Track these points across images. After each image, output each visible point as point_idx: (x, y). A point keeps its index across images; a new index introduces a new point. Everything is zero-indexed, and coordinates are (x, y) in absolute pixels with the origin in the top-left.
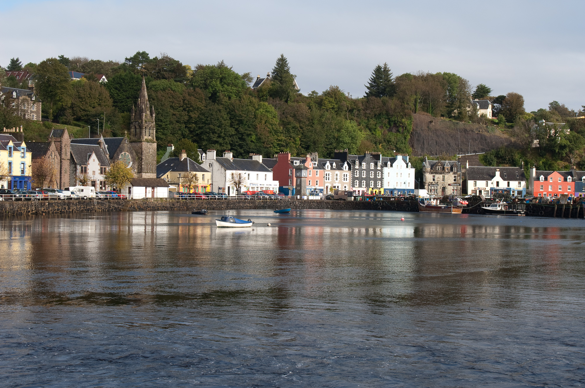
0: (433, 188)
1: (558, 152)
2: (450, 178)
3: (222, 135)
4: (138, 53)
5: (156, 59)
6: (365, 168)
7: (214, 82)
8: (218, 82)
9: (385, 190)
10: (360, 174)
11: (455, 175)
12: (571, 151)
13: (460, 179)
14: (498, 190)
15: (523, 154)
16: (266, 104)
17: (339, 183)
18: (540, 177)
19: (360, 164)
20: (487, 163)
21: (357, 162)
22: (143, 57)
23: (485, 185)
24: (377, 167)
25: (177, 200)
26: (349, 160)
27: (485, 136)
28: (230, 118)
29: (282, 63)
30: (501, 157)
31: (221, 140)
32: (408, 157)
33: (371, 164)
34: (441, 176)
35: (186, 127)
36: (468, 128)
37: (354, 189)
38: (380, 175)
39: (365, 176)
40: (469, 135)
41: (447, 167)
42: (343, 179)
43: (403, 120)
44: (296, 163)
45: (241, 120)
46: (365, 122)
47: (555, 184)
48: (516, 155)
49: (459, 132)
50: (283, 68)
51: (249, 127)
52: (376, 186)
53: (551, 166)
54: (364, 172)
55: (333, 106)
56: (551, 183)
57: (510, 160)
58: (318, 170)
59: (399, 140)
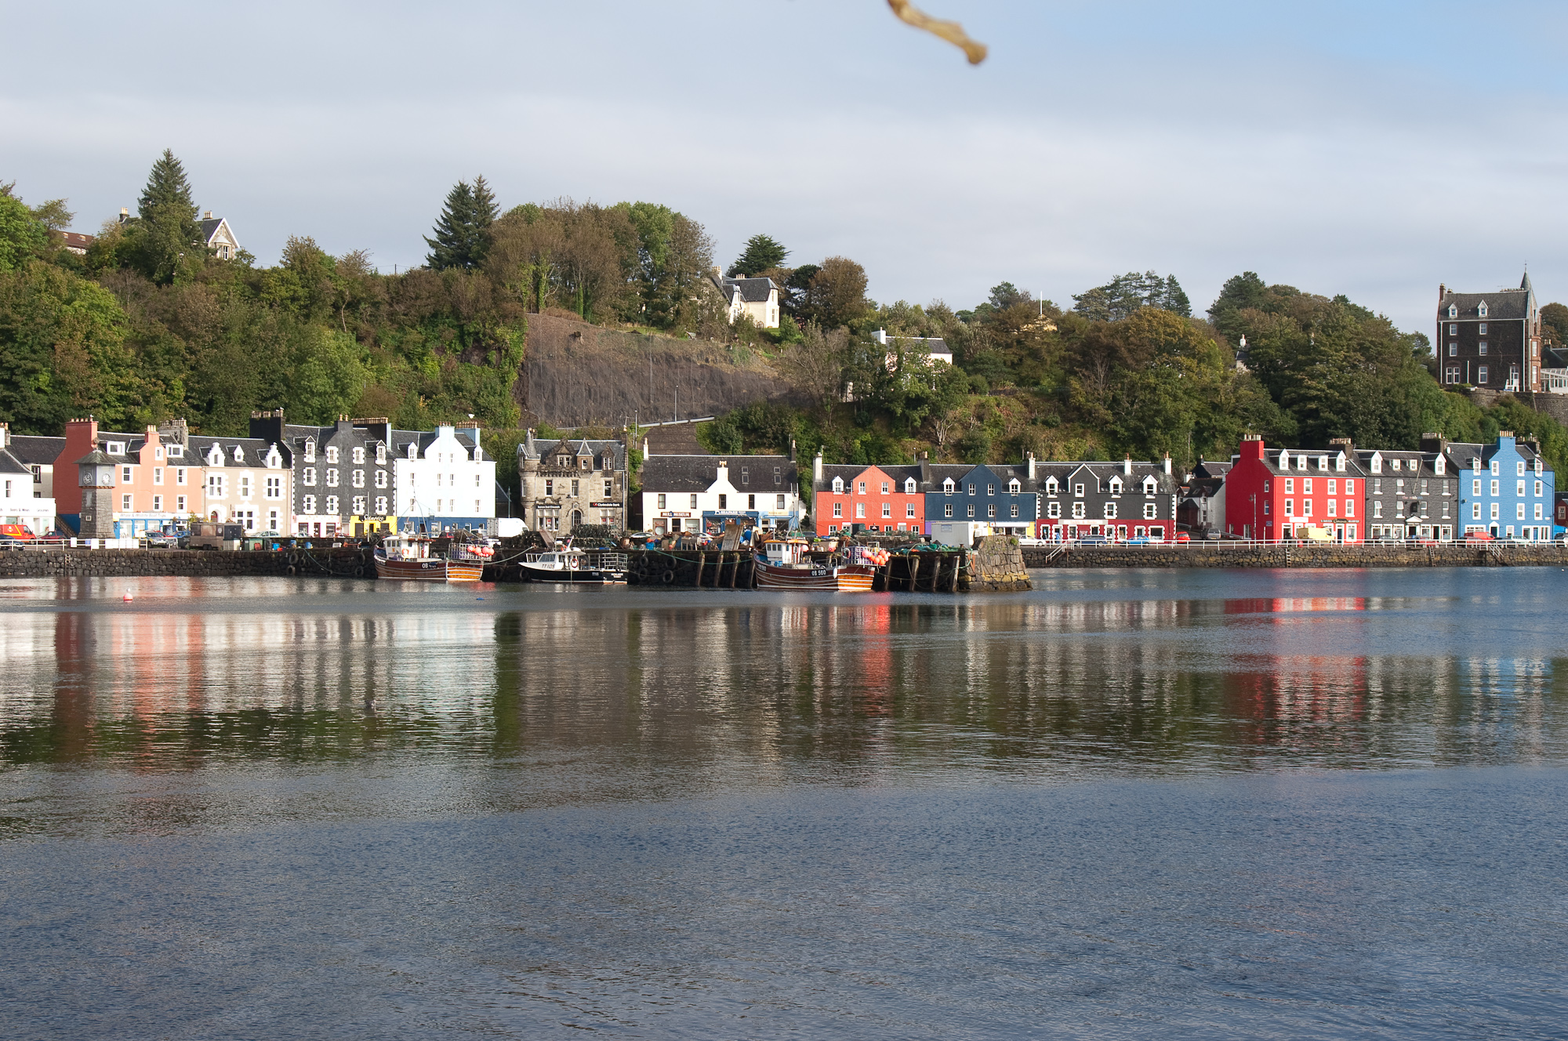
0: (546, 514)
1: (903, 413)
2: (594, 486)
6: (336, 461)
9: (401, 523)
10: (322, 476)
11: (608, 479)
12: (935, 410)
13: (621, 488)
14: (724, 517)
15: (814, 421)
16: (95, 285)
17: (251, 502)
18: (834, 482)
19: (321, 451)
20: (716, 445)
21: (311, 446)
23: (689, 505)
24: (375, 458)
26: (289, 439)
27: (721, 374)
29: (168, 175)
30: (755, 430)
32: (478, 431)
33: (355, 449)
34: (568, 482)
36: (677, 352)
37: (301, 519)
38: (385, 479)
39: (336, 484)
40: (679, 371)
41: (586, 454)
42: (266, 491)
43: (499, 331)
44: (114, 449)
45: (8, 330)
46: (393, 337)
47: (872, 501)
48: (792, 422)
49: (651, 364)
50: (172, 188)
51: (34, 352)
52: (371, 509)
53: (884, 452)
54: (332, 472)
55: (292, 293)
56: (862, 499)
57: (777, 438)
58: (185, 469)
59: (485, 385)
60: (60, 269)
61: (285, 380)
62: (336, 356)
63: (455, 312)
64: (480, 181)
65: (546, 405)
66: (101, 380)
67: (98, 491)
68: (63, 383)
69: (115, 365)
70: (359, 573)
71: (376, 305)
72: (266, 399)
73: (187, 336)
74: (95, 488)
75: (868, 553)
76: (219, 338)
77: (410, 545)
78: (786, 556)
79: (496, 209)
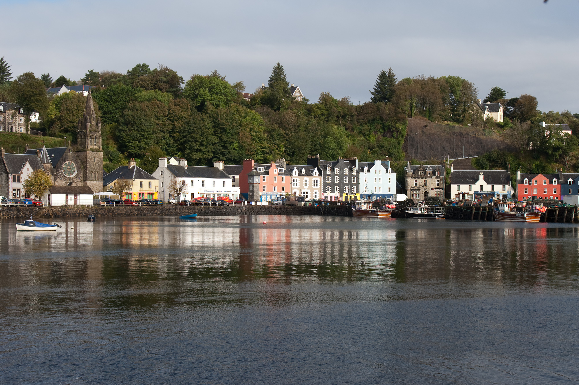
0: (415, 193)
1: (552, 153)
2: (433, 182)
3: (205, 143)
4: (139, 66)
5: (156, 70)
6: (338, 174)
7: (202, 92)
8: (207, 92)
9: (361, 196)
10: (333, 179)
11: (438, 179)
12: (565, 153)
13: (443, 183)
14: (482, 194)
15: (517, 157)
16: (253, 111)
17: (308, 189)
18: (525, 180)
19: (333, 170)
20: (479, 167)
21: (329, 168)
22: (143, 69)
23: (469, 189)
24: (352, 172)
25: (101, 207)
26: (321, 166)
27: (481, 140)
28: (214, 127)
29: (278, 71)
30: (494, 161)
31: (203, 149)
32: (389, 162)
33: (345, 169)
34: (423, 181)
35: (170, 136)
36: (464, 132)
37: (326, 194)
38: (355, 180)
39: (338, 182)
40: (465, 139)
41: (430, 170)
42: (313, 184)
43: (397, 125)
44: (260, 170)
45: (224, 128)
46: (358, 128)
47: (540, 187)
48: (508, 158)
49: (454, 136)
50: (280, 76)
51: (232, 135)
52: (350, 191)
53: (544, 169)
54: (336, 177)
55: (322, 113)
56: (535, 187)
57: (502, 164)
58: (285, 176)
59: (392, 145)
60: (241, 106)
61: (320, 144)
62: (338, 135)
63: (381, 119)
64: (390, 70)
65: (415, 152)
66: (256, 145)
67: (254, 185)
68: (242, 146)
69: (260, 140)
70: (346, 214)
71: (352, 116)
72: (313, 151)
73: (285, 129)
74: (253, 183)
75: (538, 208)
76: (296, 129)
77: (365, 204)
78: (506, 209)
79: (396, 80)
